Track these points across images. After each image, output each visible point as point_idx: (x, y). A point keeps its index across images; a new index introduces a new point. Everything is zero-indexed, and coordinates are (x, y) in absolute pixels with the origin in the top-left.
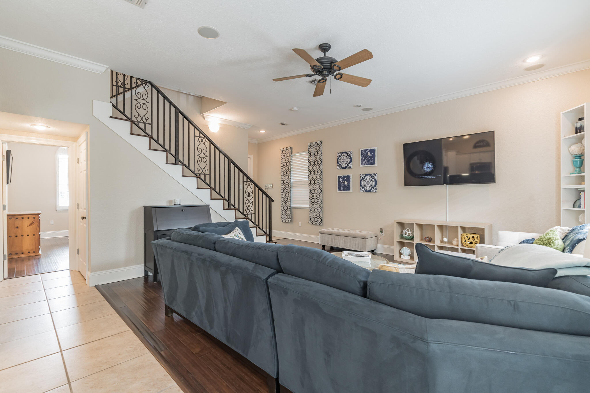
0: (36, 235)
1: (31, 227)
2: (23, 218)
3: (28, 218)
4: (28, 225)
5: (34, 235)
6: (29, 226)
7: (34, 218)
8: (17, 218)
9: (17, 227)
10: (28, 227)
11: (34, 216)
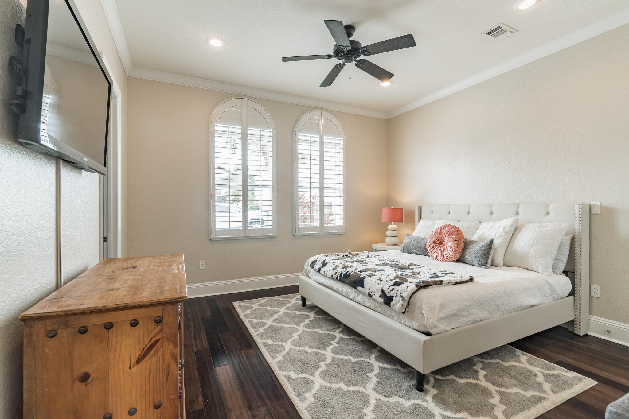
0: (165, 404)
1: (145, 364)
2: (109, 326)
3: (134, 323)
4: (134, 360)
5: (157, 407)
6: (138, 362)
7: (159, 321)
8: (83, 331)
9: (85, 378)
10: (135, 369)
11: (157, 312)
